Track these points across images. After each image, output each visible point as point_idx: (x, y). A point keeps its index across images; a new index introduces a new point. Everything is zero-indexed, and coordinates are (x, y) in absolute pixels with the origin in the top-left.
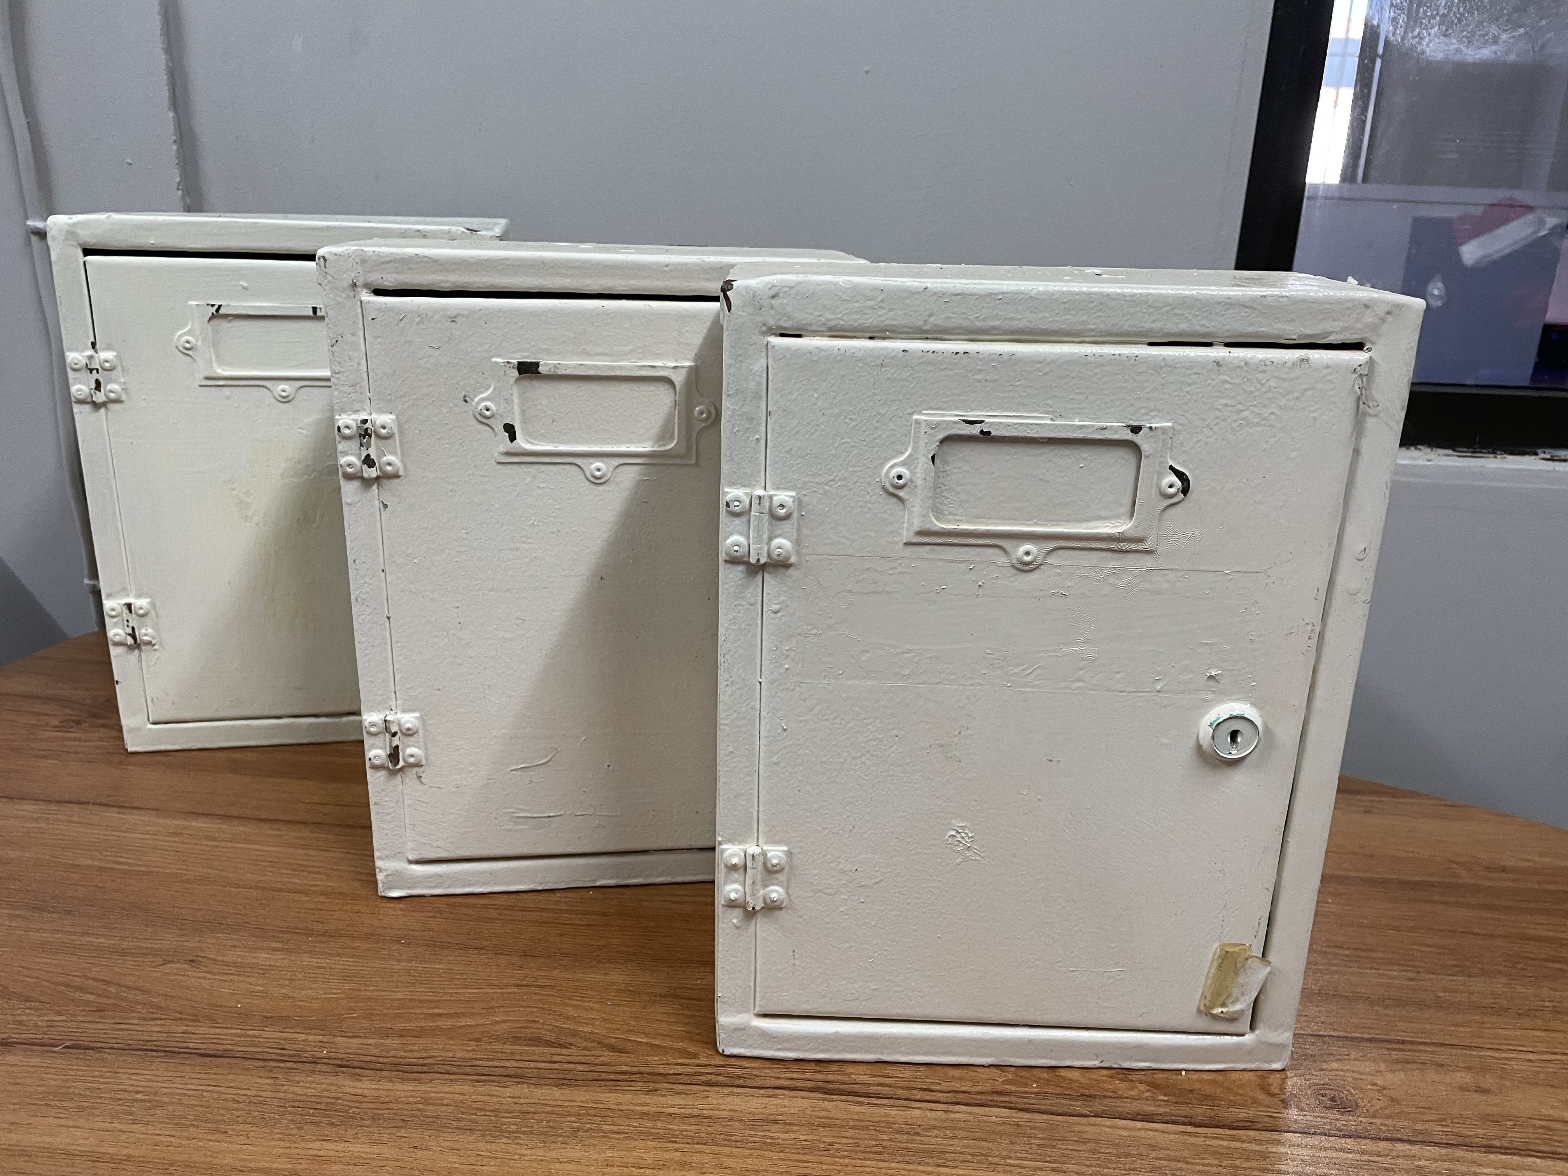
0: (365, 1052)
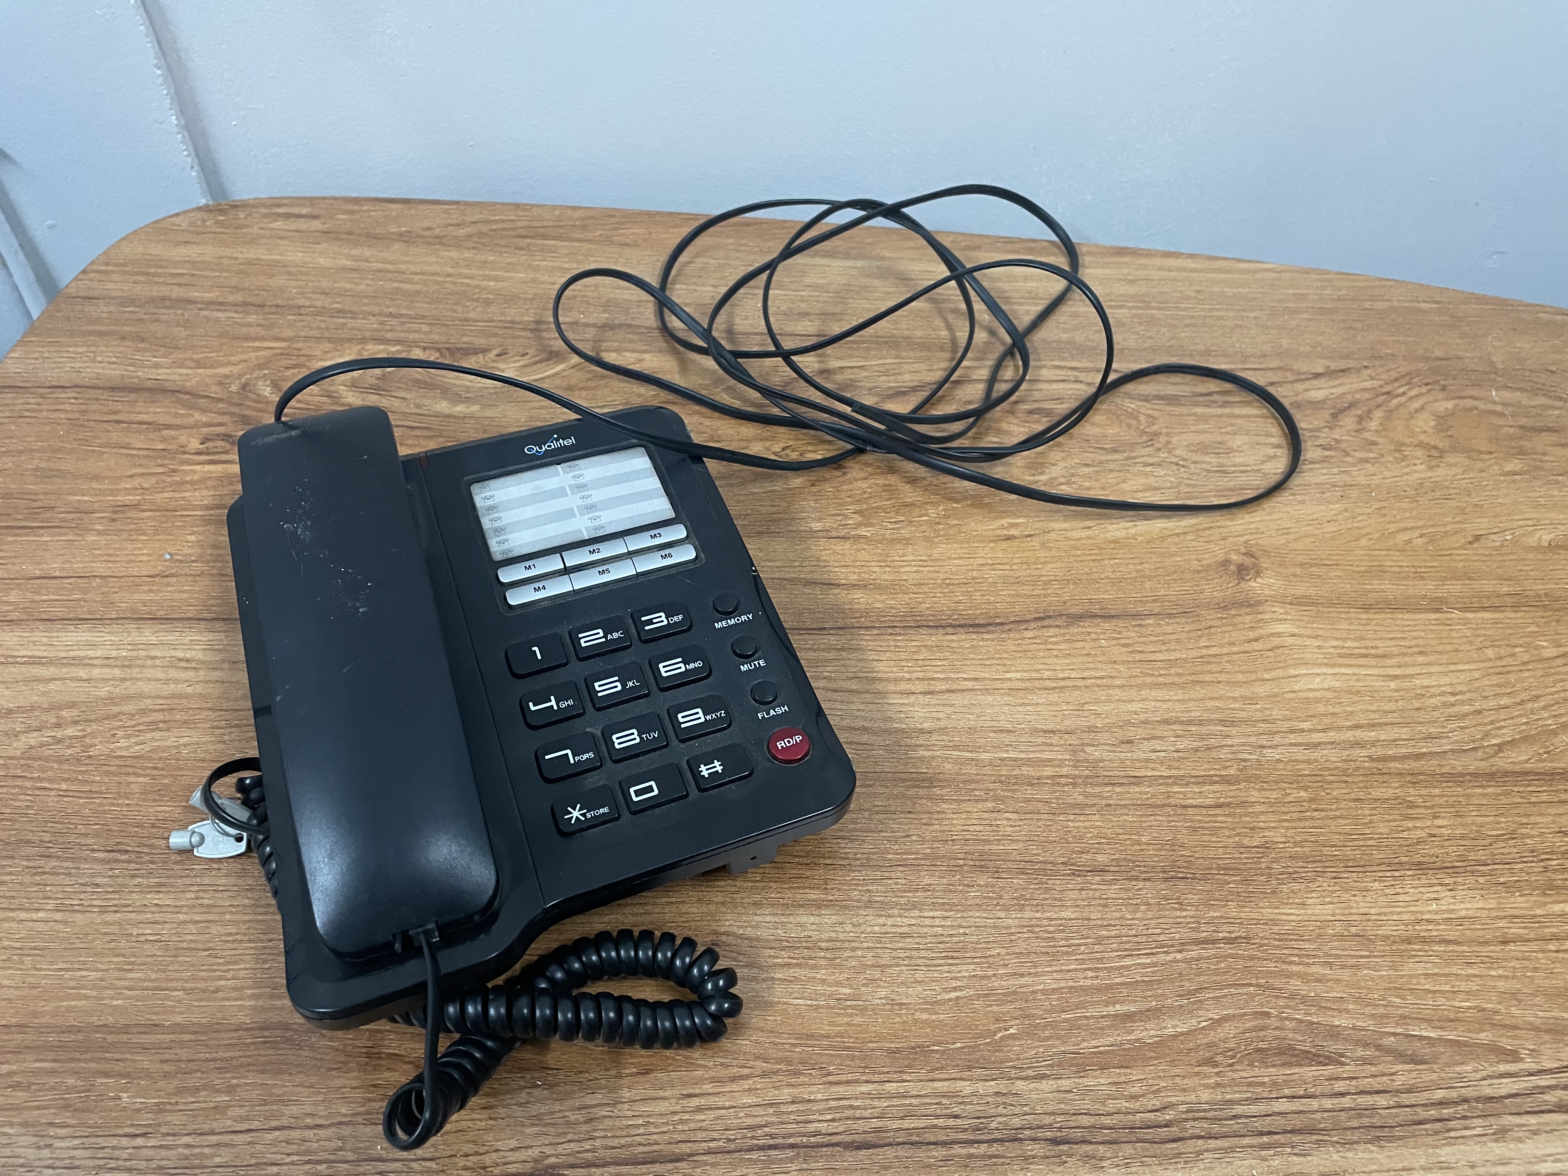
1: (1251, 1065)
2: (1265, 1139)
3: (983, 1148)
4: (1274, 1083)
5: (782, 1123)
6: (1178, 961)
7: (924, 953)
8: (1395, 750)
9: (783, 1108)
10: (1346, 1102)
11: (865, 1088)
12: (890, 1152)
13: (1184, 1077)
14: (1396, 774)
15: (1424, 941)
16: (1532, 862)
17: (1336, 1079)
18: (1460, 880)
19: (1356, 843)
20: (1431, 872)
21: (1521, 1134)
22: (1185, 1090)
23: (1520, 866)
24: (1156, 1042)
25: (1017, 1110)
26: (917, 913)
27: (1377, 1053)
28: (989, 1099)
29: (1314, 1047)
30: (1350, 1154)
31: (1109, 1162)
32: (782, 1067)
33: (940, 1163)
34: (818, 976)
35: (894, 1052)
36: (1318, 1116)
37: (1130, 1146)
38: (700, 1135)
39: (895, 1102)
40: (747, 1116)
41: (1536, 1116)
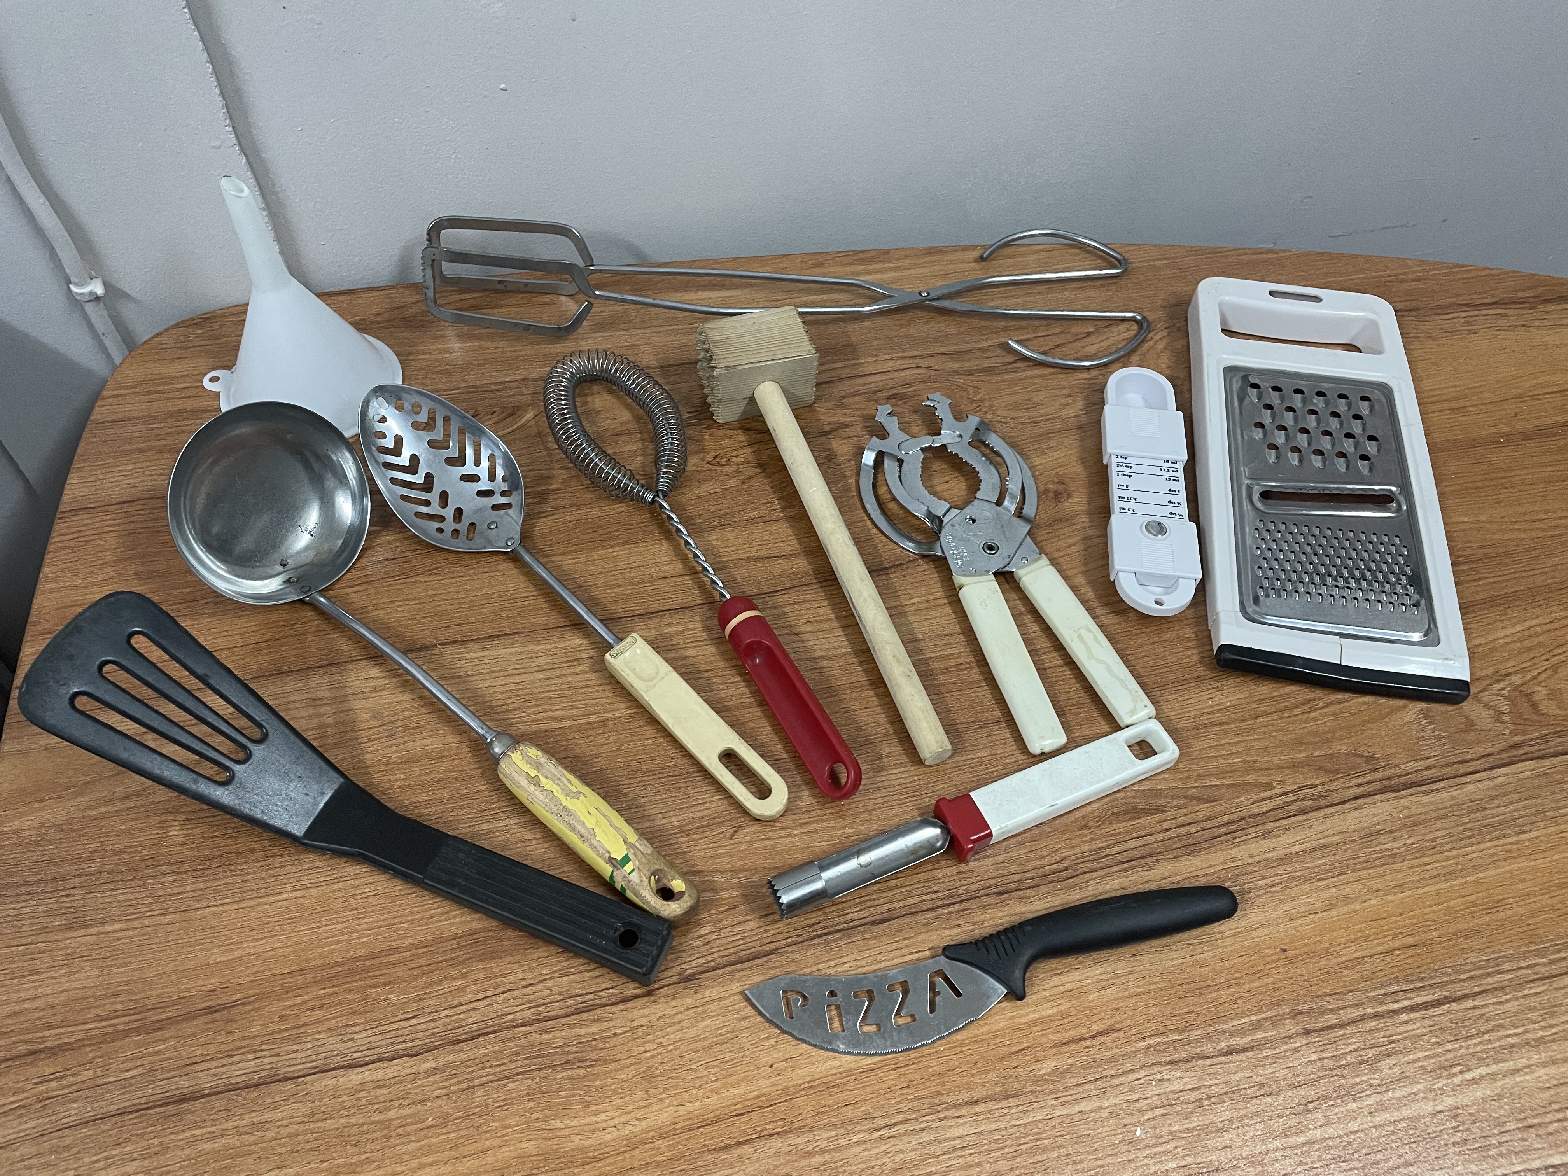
1: (1111, 823)
3: (957, 907)
4: (1126, 831)
5: (829, 920)
7: (896, 799)
9: (828, 911)
10: (1171, 834)
11: (876, 889)
12: (899, 921)
13: (1072, 840)
15: (1207, 726)
17: (1163, 822)
18: (1225, 683)
19: (1159, 672)
20: (1207, 681)
21: (1279, 832)
22: (1073, 847)
25: (973, 880)
26: (885, 772)
27: (1186, 801)
28: (955, 878)
29: (1148, 805)
30: (1178, 864)
31: (1035, 899)
36: (1155, 846)
38: (779, 937)
39: (896, 891)
41: (1287, 820)
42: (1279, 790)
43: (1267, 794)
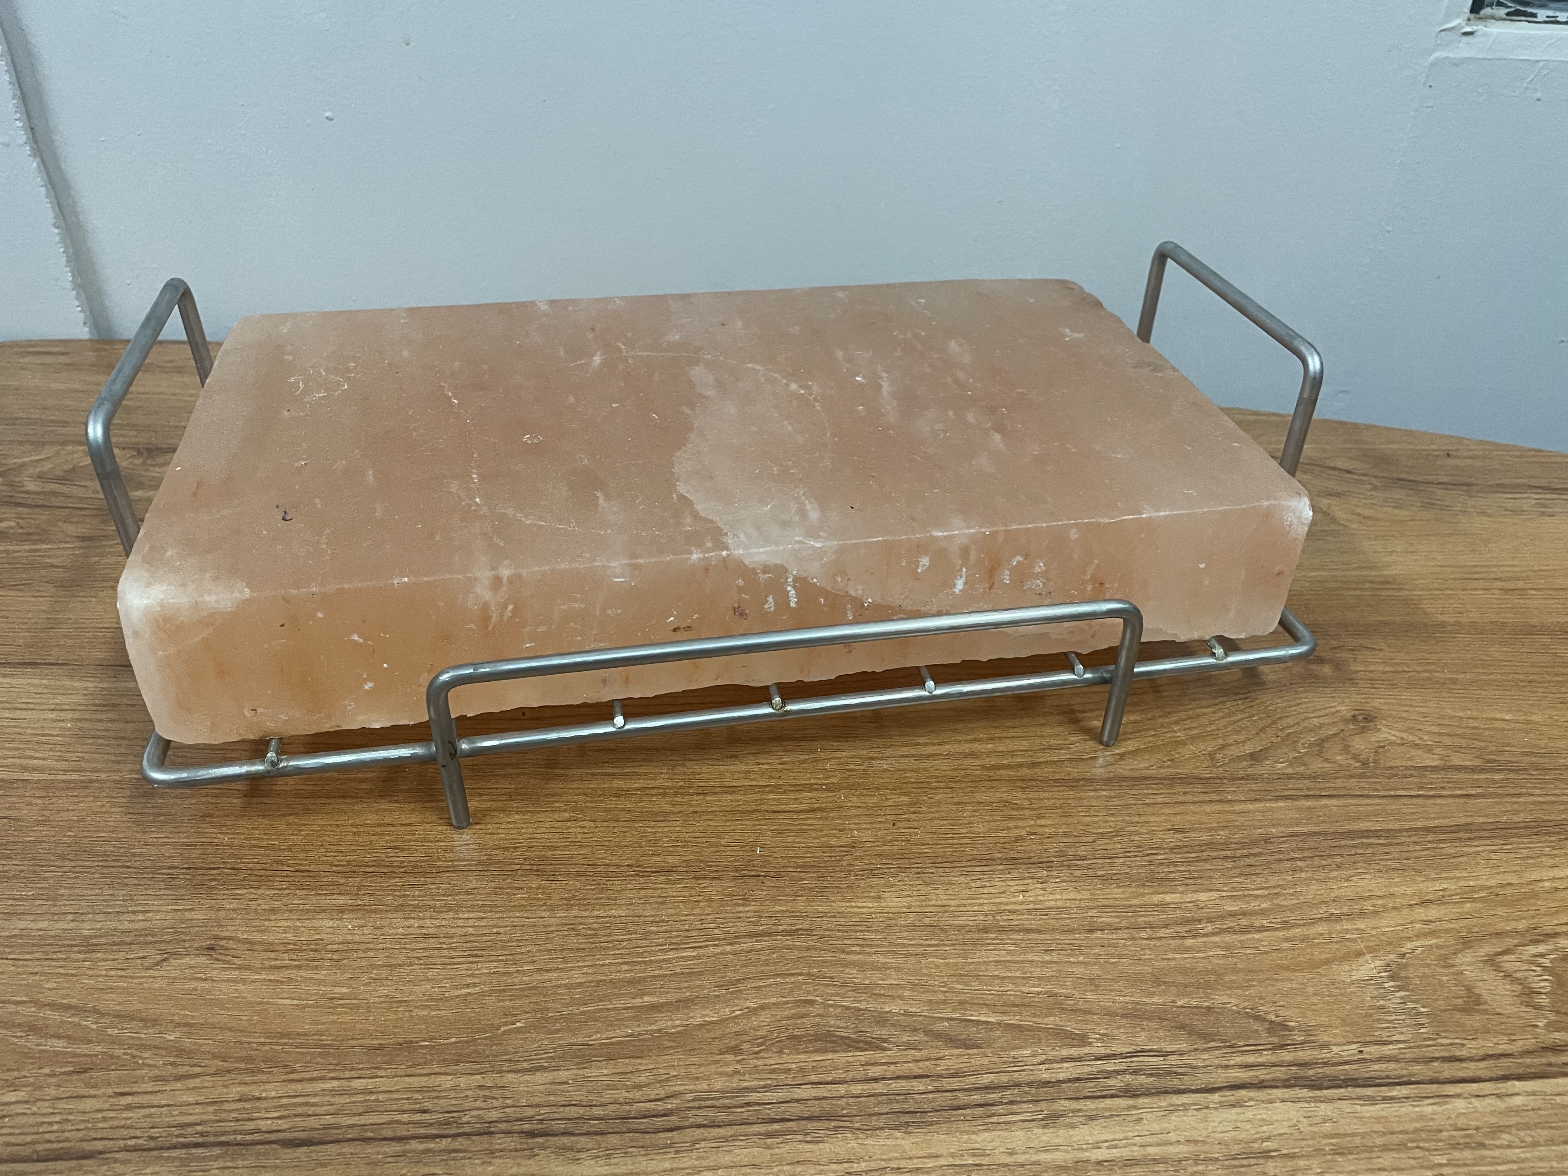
0: (561, 1100)
1: (780, 1052)
2: (776, 1126)
3: (445, 1142)
4: (801, 1070)
5: (219, 1121)
6: (726, 954)
7: (445, 953)
8: (1010, 760)
9: (226, 1106)
10: (879, 1087)
11: (328, 1085)
12: (332, 1149)
13: (701, 1065)
14: (1007, 780)
15: (1002, 930)
16: (1136, 856)
17: (872, 1064)
18: (1054, 873)
19: (949, 841)
20: (1024, 866)
21: (1075, 1120)
22: (698, 1078)
23: (1121, 860)
24: (679, 1032)
25: (497, 1103)
26: (451, 914)
27: (926, 1038)
28: (470, 1093)
29: (854, 1033)
30: (869, 1141)
31: (588, 1153)
32: (242, 1066)
33: (389, 1160)
34: (317, 977)
35: (376, 1049)
36: (841, 1102)
37: (617, 1136)
38: (120, 1133)
39: (360, 1098)
40: (181, 1114)
41: (1096, 1101)
42: (1098, 1049)
43: (1074, 1052)
